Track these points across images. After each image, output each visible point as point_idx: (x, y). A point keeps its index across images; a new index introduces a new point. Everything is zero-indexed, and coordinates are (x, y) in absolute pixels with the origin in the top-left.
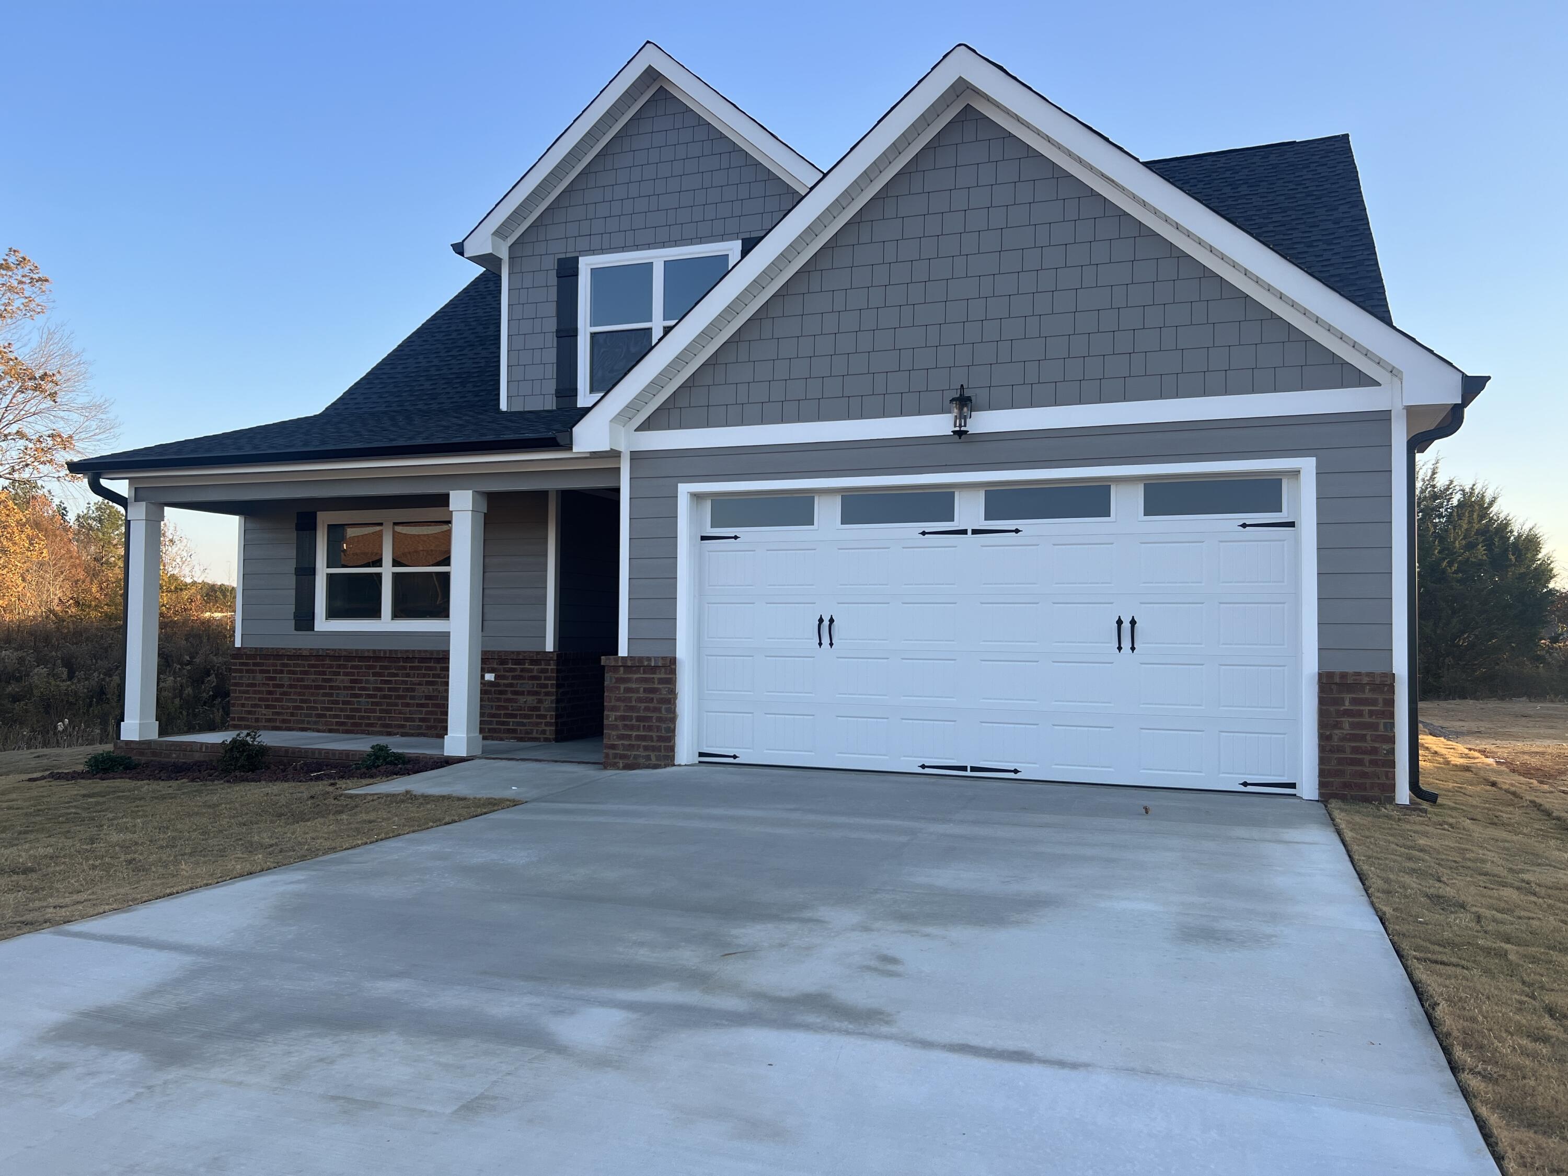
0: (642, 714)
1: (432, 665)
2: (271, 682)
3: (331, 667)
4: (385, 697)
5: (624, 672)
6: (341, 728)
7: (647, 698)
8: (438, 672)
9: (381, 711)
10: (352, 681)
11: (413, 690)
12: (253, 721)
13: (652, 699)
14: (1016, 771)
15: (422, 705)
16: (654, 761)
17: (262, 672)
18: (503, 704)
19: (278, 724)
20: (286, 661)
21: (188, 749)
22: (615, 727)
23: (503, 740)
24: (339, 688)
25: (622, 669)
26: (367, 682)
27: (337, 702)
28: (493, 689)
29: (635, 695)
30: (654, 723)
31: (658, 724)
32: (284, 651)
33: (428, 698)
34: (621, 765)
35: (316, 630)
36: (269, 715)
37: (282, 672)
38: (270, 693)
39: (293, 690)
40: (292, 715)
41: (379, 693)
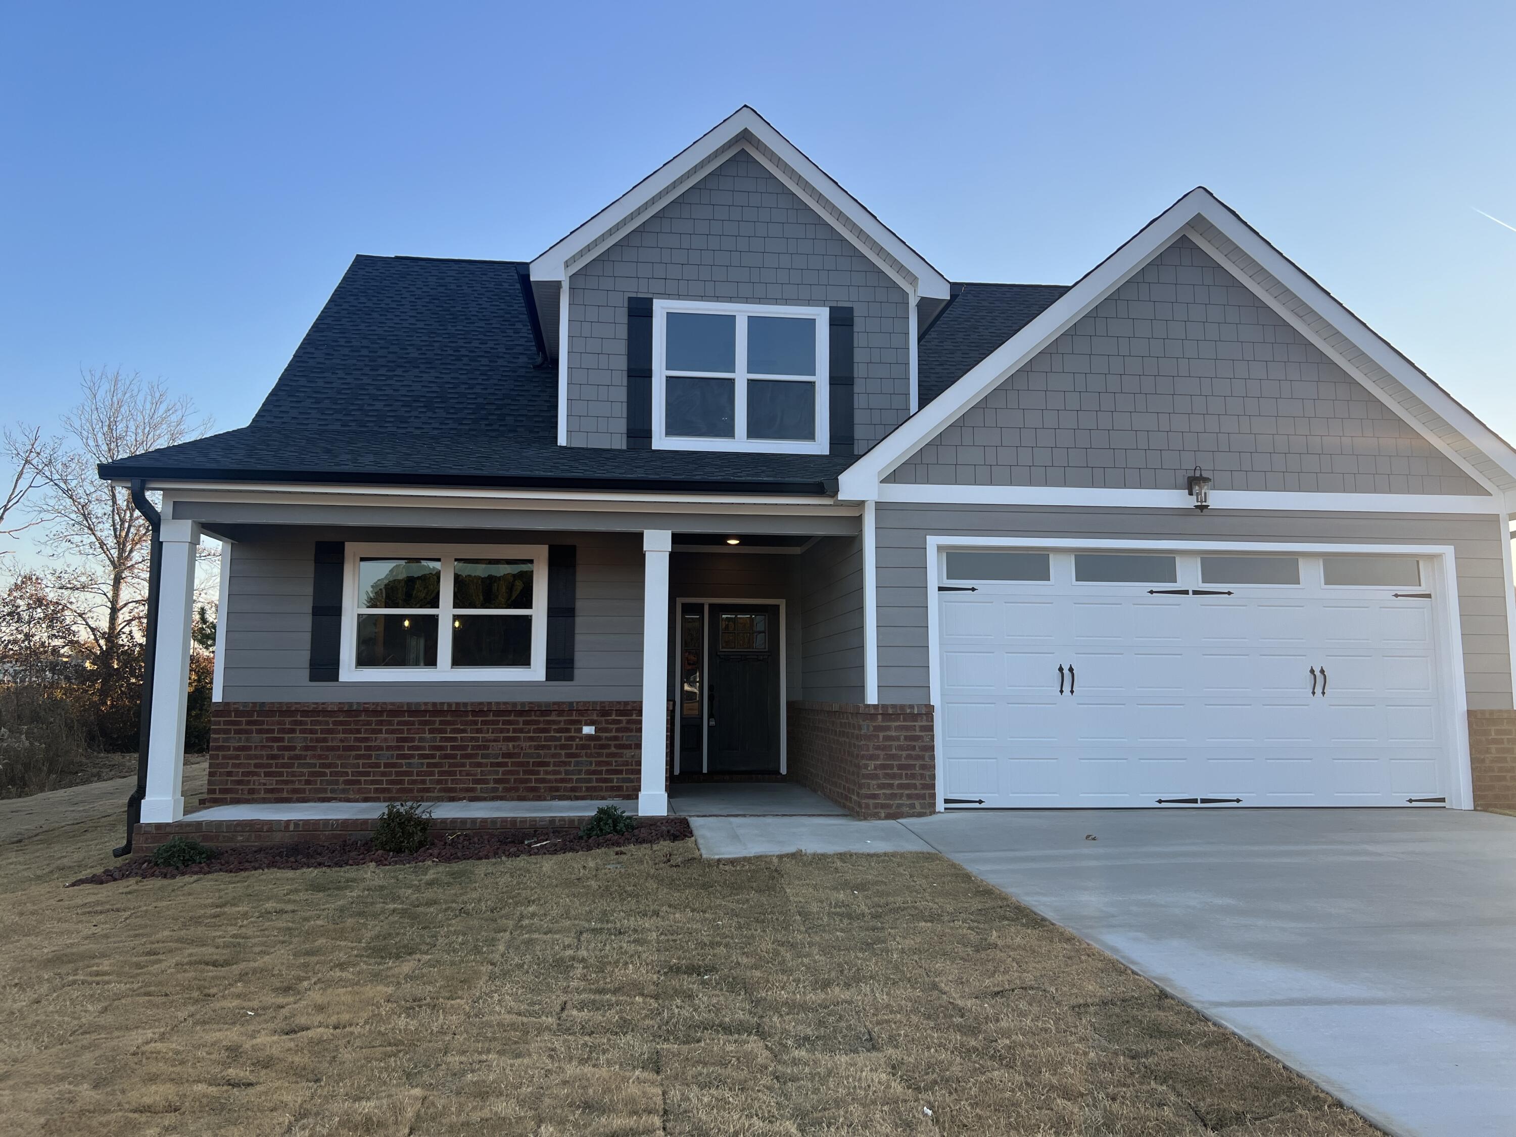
0: (904, 762)
1: (512, 718)
2: (276, 745)
3: (369, 723)
4: (446, 757)
5: (883, 720)
6: (382, 796)
7: (908, 745)
8: (521, 726)
9: (441, 773)
10: (399, 740)
11: (486, 748)
12: (246, 792)
13: (915, 746)
14: (1238, 801)
15: (499, 765)
16: (918, 809)
17: (259, 732)
18: (604, 759)
19: (285, 795)
20: (299, 718)
21: (265, 829)
22: (875, 777)
23: (606, 799)
24: (380, 748)
25: (880, 717)
26: (421, 740)
27: (377, 765)
28: (592, 743)
29: (896, 743)
30: (918, 771)
31: (921, 772)
32: (298, 706)
33: (505, 755)
34: (883, 815)
35: (340, 680)
36: (272, 784)
37: (293, 731)
38: (273, 757)
39: (309, 753)
40: (308, 782)
41: (438, 753)
